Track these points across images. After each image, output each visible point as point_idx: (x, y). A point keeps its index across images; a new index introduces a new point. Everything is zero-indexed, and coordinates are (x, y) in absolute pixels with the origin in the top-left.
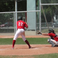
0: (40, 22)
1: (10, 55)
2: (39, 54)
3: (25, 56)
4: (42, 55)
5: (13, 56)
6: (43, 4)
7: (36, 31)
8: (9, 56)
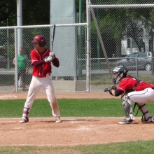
0: (88, 55)
1: (15, 147)
2: (94, 143)
3: (56, 149)
4: (101, 145)
5: (22, 148)
6: (95, 6)
7: (75, 80)
8: (11, 147)
